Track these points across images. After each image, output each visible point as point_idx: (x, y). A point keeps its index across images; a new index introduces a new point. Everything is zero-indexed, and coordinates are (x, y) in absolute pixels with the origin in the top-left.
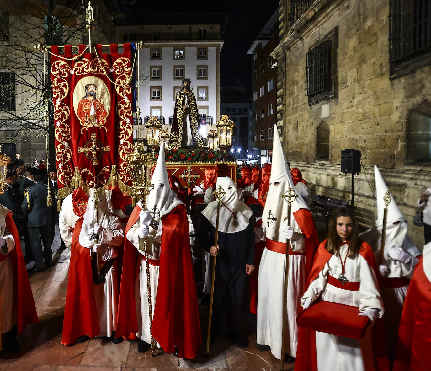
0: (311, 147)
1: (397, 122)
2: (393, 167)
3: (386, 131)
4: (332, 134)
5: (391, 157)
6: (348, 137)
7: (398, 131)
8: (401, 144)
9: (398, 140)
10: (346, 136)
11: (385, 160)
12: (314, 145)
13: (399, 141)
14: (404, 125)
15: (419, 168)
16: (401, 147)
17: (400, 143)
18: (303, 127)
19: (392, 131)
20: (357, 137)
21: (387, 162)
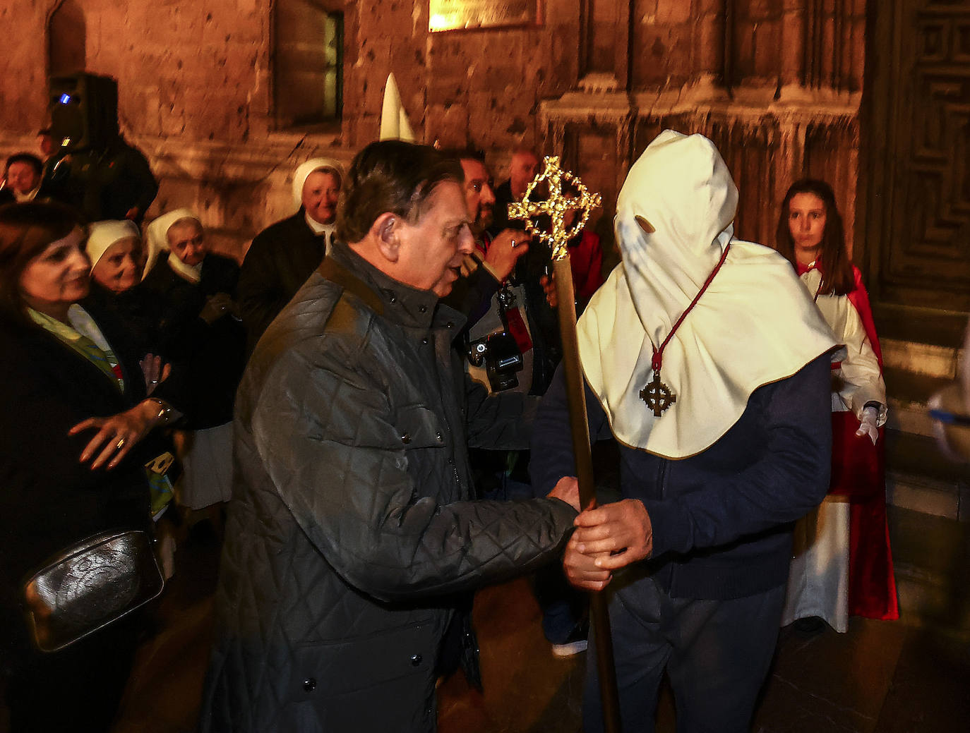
0: (32, 78)
1: (252, 14)
2: (246, 136)
3: (227, 39)
4: (92, 41)
5: (240, 110)
6: (137, 50)
7: (253, 39)
8: (260, 74)
9: (253, 64)
10: (132, 48)
11: (227, 120)
12: (40, 72)
13: (257, 65)
14: (266, 22)
15: (296, 139)
16: (261, 83)
17: (258, 73)
18: (5, 12)
19: (241, 39)
20: (158, 50)
21: (233, 125)
